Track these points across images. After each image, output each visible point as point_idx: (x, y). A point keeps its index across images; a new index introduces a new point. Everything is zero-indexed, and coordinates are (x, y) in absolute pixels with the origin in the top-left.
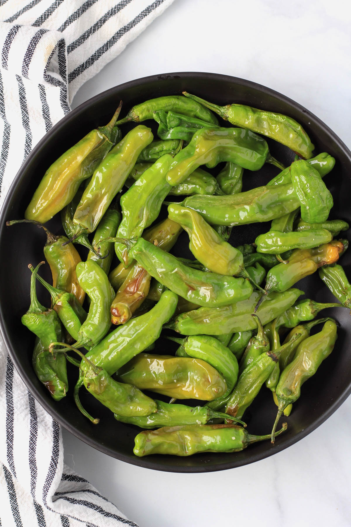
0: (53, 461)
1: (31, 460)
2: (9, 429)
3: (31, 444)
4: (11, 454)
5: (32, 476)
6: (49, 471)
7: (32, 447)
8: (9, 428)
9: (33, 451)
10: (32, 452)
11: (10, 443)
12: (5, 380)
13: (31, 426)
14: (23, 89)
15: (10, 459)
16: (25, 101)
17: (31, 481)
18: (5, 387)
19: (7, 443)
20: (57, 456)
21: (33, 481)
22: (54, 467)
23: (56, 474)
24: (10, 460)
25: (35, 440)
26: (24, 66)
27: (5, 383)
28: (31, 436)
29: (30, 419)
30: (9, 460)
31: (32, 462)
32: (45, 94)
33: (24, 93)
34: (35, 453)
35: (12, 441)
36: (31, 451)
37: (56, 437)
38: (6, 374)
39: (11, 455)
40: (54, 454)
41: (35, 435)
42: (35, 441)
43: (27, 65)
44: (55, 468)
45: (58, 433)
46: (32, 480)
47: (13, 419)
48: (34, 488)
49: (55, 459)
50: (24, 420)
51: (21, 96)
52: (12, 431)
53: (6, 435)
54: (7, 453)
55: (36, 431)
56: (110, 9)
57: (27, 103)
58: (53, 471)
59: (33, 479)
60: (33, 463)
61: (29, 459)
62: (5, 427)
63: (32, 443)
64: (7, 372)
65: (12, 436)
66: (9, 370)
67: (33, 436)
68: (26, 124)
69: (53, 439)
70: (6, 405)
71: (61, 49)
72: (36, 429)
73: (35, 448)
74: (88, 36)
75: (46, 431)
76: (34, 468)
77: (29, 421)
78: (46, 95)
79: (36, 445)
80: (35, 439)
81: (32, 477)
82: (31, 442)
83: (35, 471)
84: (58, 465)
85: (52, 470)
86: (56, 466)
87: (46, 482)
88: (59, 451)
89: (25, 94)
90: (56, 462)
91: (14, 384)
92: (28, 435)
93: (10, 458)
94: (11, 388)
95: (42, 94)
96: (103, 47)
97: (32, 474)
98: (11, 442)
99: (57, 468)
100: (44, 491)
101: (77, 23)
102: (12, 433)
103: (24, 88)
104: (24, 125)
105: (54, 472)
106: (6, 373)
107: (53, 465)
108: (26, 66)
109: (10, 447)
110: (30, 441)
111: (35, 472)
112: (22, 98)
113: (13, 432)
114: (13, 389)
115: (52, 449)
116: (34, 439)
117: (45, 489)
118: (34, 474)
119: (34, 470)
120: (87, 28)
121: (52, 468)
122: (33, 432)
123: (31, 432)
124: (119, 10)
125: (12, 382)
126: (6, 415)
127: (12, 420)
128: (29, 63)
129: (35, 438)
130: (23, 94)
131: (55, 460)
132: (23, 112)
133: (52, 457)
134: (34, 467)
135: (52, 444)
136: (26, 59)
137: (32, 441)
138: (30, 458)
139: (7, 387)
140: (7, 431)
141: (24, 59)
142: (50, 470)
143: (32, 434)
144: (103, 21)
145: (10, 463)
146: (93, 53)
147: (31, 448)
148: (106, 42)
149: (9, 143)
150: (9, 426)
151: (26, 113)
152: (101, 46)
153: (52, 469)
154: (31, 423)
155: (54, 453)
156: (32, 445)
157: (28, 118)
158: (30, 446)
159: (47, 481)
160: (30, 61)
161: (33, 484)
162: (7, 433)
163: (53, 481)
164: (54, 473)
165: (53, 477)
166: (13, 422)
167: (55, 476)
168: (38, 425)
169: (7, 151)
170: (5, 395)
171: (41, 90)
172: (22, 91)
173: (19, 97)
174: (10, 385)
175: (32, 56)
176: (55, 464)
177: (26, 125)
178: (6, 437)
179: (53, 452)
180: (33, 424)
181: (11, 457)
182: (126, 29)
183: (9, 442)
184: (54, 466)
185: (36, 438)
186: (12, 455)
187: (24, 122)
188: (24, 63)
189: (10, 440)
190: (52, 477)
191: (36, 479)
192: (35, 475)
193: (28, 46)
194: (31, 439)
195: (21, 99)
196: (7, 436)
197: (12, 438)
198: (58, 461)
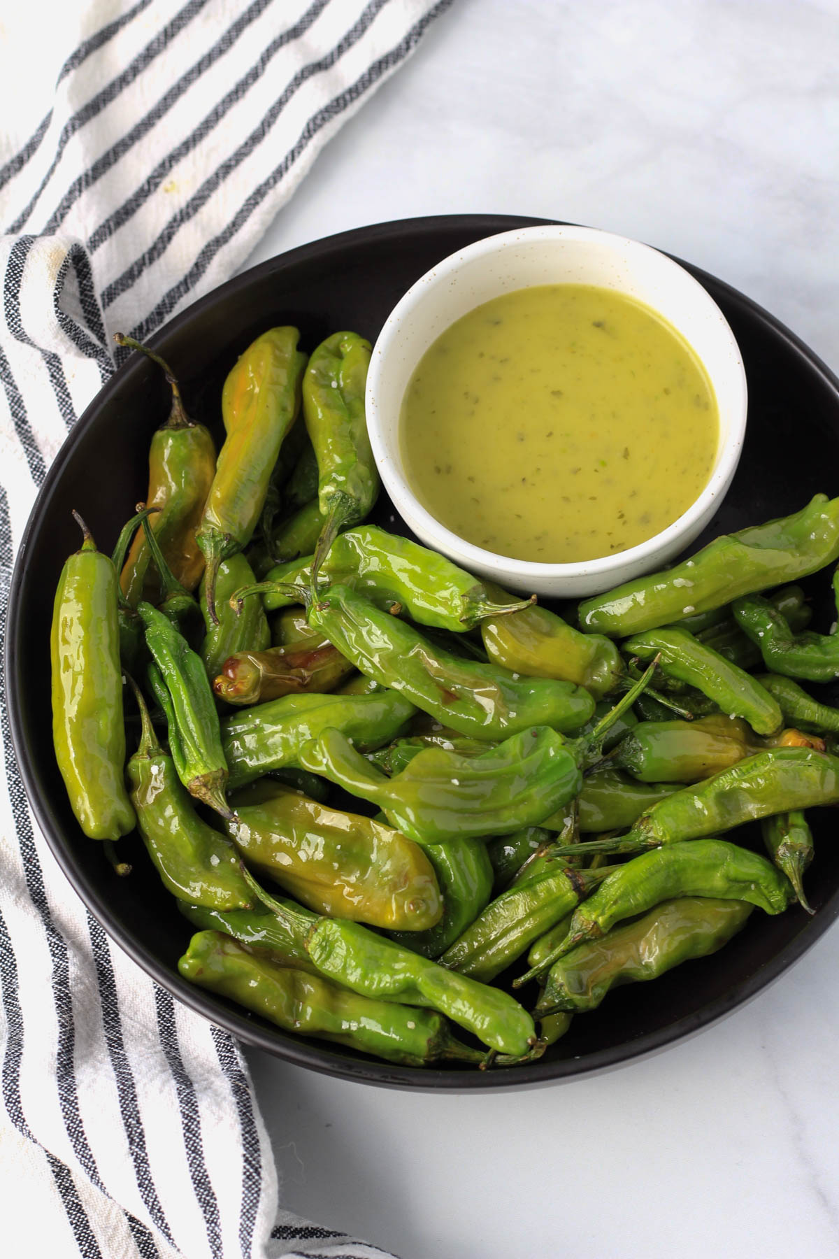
0: (250, 1163)
1: (196, 1179)
2: (130, 1120)
3: (187, 1139)
4: (146, 1179)
5: (208, 1222)
6: (244, 1189)
7: (193, 1145)
8: (130, 1117)
9: (197, 1154)
10: (194, 1158)
11: (139, 1152)
12: (104, 1033)
13: (181, 1102)
14: (17, 401)
15: (146, 1192)
16: (29, 429)
17: (209, 1235)
18: (106, 1045)
19: (132, 1154)
20: (256, 1152)
21: (212, 1232)
22: (254, 1177)
23: (263, 1194)
24: (148, 1196)
25: (196, 1129)
26: (8, 300)
27: (105, 1039)
28: (186, 1121)
29: (176, 1088)
30: (145, 1196)
31: (201, 1183)
32: (68, 395)
33: (22, 412)
34: (203, 1158)
35: (142, 1146)
36: (193, 1155)
37: (244, 1114)
38: (102, 1023)
39: (147, 1182)
40: (248, 1148)
41: (194, 1117)
42: (196, 1131)
43: (15, 296)
44: (257, 1181)
45: (249, 1107)
46: (209, 1232)
47: (135, 1096)
48: (218, 1250)
49: (254, 1160)
50: (161, 1091)
51: (16, 420)
52: (138, 1122)
53: (125, 1134)
54: (138, 1179)
55: (194, 1110)
56: (177, 211)
57: (34, 431)
58: (253, 1186)
59: (211, 1228)
60: (203, 1184)
61: (192, 1178)
62: (120, 1116)
63: (191, 1136)
64: (104, 1019)
65: (140, 1134)
66: (107, 1014)
67: (190, 1121)
68: (38, 474)
69: (239, 1118)
70: (113, 1074)
71: (85, 282)
72: (193, 1105)
73: (201, 1146)
74: (140, 272)
75: (218, 1105)
76: (208, 1198)
77: (175, 1092)
78: (70, 399)
79: (201, 1140)
80: (196, 1126)
81: (208, 1225)
82: (187, 1134)
83: (211, 1207)
84: (263, 1173)
85: (250, 1186)
86: (259, 1174)
87: (244, 1217)
88: (258, 1141)
89: (25, 412)
90: (257, 1166)
91: (126, 1037)
92: (178, 1121)
93: (146, 1189)
94: (121, 1045)
95: (61, 397)
96: (178, 287)
97: (208, 1216)
98: (140, 1149)
99: (261, 1178)
100: (242, 1239)
101: (110, 245)
102: (138, 1128)
103: (19, 399)
104: (36, 477)
105: (256, 1189)
106: (102, 1021)
107: (251, 1174)
108: (12, 299)
109: (142, 1162)
110: (185, 1134)
111: (212, 1209)
112: (19, 423)
113: (141, 1124)
114: (126, 1047)
115: (241, 1138)
116: (193, 1127)
117: (245, 1232)
118: (212, 1219)
119: (209, 1202)
120: (134, 256)
121: (250, 1180)
122: (187, 1112)
123: (184, 1113)
124: (196, 209)
125: (121, 1035)
126: (117, 1090)
127: (132, 1098)
128: (18, 291)
129: (195, 1123)
130: (20, 415)
131: (254, 1162)
132: (27, 450)
133: (244, 1155)
134: (207, 1195)
135: (238, 1129)
136: (10, 285)
137: (190, 1132)
138: (194, 1174)
139: (110, 1045)
140: (125, 1124)
141: (6, 286)
142: (247, 1186)
143: (185, 1116)
144: (166, 237)
145: (150, 1204)
146: (158, 300)
147: (190, 1149)
148: (181, 278)
149: (10, 532)
150: (129, 1111)
151: (34, 451)
152: (174, 284)
153: (250, 1183)
154: (179, 1094)
155: (247, 1146)
156: (191, 1142)
157: (41, 459)
158: (187, 1146)
159: (244, 1214)
160: (19, 286)
161: (215, 1238)
162: (127, 1130)
163: (259, 1210)
164: (256, 1192)
165: (258, 1202)
166: (136, 1101)
167: (260, 1199)
168: (197, 1095)
169: (9, 549)
170: (109, 1059)
171: (58, 389)
172: (16, 407)
173: (13, 424)
174: (116, 1041)
175: (21, 275)
176: (256, 1171)
177: (39, 476)
178: (127, 1141)
179: (244, 1145)
180: (185, 1096)
181: (148, 1186)
182: (220, 241)
183: (137, 1150)
184: (254, 1174)
185: (199, 1122)
186: (149, 1180)
187: (34, 469)
188: (7, 293)
189: (138, 1145)
190: (254, 1201)
191: (218, 1226)
192: (214, 1216)
193: (8, 259)
194: (188, 1129)
195: (19, 426)
196: (129, 1136)
197: (141, 1140)
198: (262, 1163)
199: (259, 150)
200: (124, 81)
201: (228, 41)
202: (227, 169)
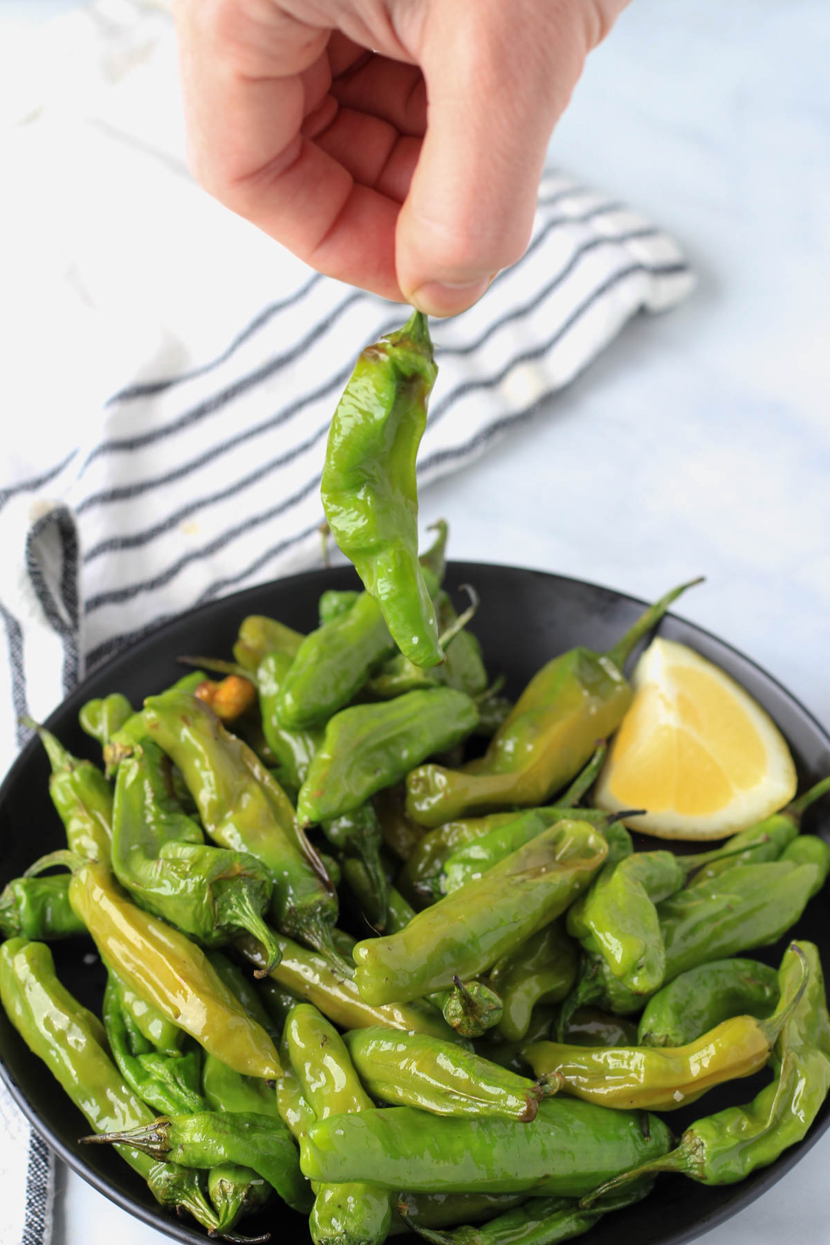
199: (293, 512)
200: (168, 431)
201: (287, 415)
202: (254, 522)
